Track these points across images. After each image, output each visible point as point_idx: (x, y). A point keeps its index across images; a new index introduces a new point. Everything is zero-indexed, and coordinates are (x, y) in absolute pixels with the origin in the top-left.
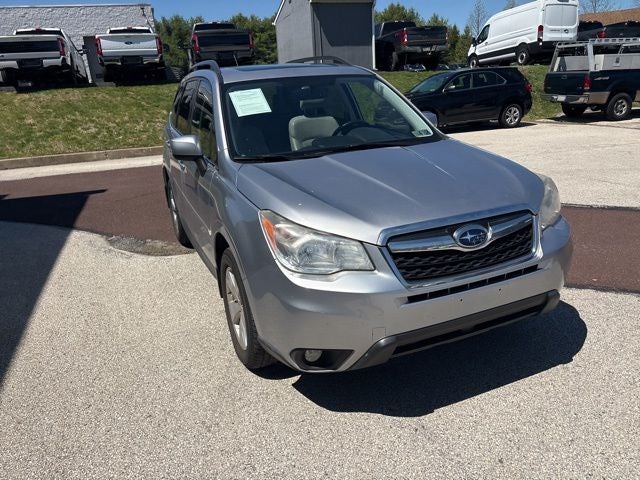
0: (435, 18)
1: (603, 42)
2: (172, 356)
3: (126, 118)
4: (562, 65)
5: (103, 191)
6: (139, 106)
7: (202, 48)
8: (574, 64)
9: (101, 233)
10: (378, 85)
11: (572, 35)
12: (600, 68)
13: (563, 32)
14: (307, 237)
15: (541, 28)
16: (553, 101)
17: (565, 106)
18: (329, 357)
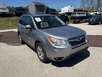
0: (52, 8)
1: (78, 12)
2: (29, 62)
3: (4, 23)
4: (73, 15)
5: (3, 35)
6: (6, 21)
7: (17, 11)
8: (74, 15)
9: (6, 43)
10: (56, 17)
11: (73, 11)
12: (78, 16)
13: (72, 11)
14: (56, 40)
15: (69, 10)
16: (72, 21)
17: (73, 21)
18: (60, 59)
